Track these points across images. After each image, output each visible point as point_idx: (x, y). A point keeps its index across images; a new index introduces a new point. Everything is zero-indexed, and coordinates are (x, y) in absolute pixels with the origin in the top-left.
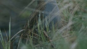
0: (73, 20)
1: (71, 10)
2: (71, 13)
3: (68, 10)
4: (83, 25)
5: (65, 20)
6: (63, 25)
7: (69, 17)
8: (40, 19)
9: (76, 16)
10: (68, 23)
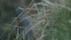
0: (45, 33)
1: (43, 25)
2: (44, 28)
3: (41, 25)
4: (53, 37)
5: (38, 33)
6: (37, 37)
7: (41, 31)
8: (18, 33)
9: (47, 30)
10: (40, 36)
